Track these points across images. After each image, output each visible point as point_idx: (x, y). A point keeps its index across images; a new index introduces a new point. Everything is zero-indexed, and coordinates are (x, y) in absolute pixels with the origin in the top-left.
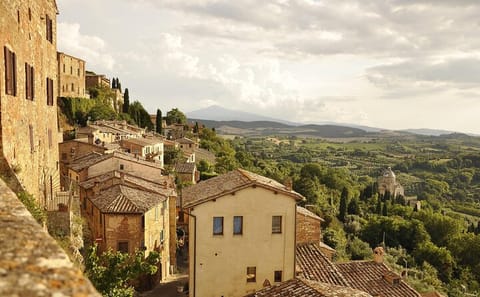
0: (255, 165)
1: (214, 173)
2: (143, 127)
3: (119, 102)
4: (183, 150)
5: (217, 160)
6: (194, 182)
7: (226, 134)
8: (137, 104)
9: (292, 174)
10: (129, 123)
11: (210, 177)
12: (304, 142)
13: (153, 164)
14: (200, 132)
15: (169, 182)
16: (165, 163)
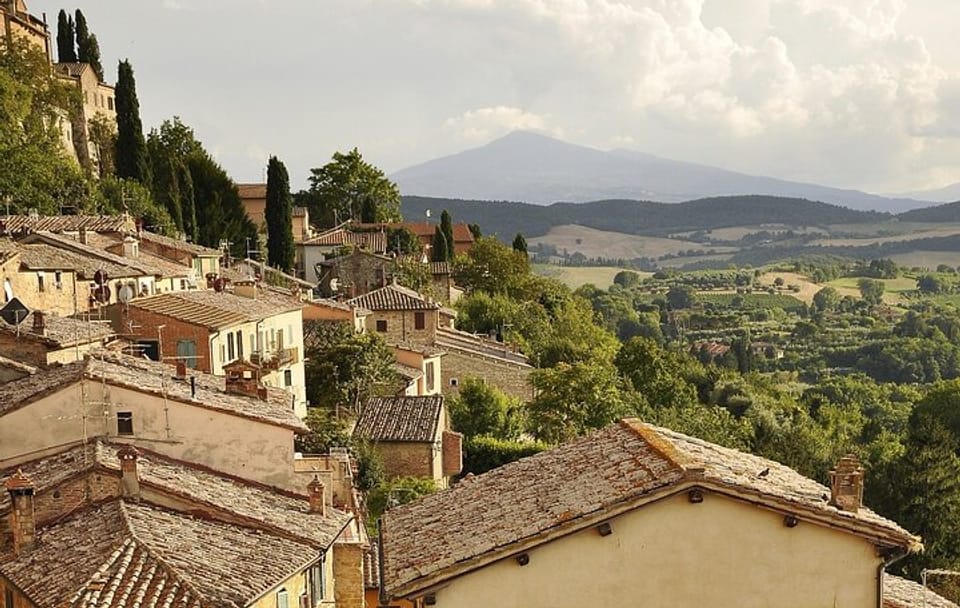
0: (704, 400)
1: (527, 440)
2: (210, 242)
3: (97, 129)
4: (388, 339)
5: (538, 382)
6: (440, 480)
7: (576, 261)
8: (177, 134)
9: (868, 434)
10: (146, 223)
11: (509, 457)
12: (927, 285)
13: (259, 408)
14: (462, 256)
15: (331, 484)
16: (313, 399)
